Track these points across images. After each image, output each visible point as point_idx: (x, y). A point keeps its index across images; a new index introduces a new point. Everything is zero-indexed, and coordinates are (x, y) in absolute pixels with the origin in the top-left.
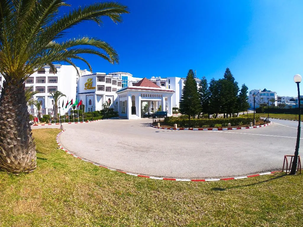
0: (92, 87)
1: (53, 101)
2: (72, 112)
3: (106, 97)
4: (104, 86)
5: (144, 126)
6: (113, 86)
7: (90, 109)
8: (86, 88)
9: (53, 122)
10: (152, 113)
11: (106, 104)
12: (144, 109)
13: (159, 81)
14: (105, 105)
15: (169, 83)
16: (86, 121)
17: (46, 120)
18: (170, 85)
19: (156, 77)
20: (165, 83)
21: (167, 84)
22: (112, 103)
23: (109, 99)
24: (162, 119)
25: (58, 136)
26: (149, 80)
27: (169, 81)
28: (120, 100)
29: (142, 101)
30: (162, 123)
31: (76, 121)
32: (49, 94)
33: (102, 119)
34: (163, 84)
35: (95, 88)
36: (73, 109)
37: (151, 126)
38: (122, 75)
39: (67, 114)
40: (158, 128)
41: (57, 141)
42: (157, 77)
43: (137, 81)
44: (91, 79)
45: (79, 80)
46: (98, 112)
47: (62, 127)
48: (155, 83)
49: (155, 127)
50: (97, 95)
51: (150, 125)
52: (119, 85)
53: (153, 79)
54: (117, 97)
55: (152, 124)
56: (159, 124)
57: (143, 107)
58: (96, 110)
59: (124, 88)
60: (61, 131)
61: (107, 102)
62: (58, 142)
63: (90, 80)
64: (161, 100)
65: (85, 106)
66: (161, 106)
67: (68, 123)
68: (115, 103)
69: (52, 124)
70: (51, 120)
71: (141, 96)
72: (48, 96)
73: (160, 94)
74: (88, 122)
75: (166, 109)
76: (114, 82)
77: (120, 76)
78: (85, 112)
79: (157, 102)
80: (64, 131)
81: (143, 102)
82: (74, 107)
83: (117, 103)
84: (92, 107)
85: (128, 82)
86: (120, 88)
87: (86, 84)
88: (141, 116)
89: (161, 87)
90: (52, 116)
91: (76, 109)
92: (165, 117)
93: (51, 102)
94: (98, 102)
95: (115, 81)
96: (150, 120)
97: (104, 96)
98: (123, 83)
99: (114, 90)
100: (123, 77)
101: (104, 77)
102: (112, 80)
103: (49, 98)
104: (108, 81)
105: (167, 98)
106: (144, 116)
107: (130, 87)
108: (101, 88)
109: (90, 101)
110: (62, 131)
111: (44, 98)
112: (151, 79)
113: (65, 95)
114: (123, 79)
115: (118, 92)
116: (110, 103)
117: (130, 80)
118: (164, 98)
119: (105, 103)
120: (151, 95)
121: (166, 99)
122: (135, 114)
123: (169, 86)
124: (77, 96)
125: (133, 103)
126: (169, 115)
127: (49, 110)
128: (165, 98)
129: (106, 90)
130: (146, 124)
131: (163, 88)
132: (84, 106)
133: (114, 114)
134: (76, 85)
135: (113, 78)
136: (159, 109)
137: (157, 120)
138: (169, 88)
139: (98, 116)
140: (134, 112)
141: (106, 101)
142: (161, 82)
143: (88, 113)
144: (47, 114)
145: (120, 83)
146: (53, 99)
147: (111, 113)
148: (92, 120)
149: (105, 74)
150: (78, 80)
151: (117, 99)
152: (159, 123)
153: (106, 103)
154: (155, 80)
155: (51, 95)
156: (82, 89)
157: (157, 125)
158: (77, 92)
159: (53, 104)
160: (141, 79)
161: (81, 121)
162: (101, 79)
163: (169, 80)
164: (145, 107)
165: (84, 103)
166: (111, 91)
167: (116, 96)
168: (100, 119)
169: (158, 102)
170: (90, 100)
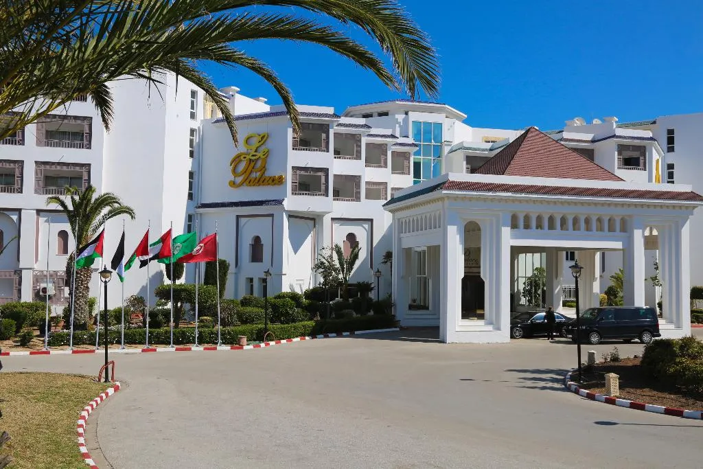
0: (268, 174)
1: (63, 235)
2: (164, 294)
3: (336, 226)
4: (326, 171)
5: (529, 383)
6: (371, 174)
7: (256, 284)
8: (239, 180)
9: (56, 341)
10: (571, 313)
11: (337, 264)
12: (527, 293)
13: (613, 143)
14: (332, 267)
15: (671, 149)
16: (232, 340)
17: (17, 331)
18: (671, 158)
19: (589, 122)
20: (642, 150)
21: (656, 156)
22: (363, 255)
23: (351, 238)
24: (631, 352)
25: (84, 413)
26: (557, 137)
27: (671, 140)
28: (405, 245)
29: (516, 251)
30: (633, 377)
31: (182, 340)
32: (42, 201)
33: (314, 334)
34: (633, 158)
35: (280, 181)
36: (167, 282)
37: (568, 389)
38: (414, 116)
39: (138, 301)
40: (611, 401)
41: (81, 440)
42: (596, 121)
43: (489, 146)
44: (264, 138)
45: (202, 139)
46: (294, 297)
47: (110, 367)
48: (588, 154)
49: (591, 397)
50: (292, 216)
51: (563, 382)
52: (398, 168)
53: (577, 133)
54: (390, 227)
55: (572, 379)
56: (613, 379)
57: (522, 281)
58: (286, 289)
59: (424, 182)
60: (104, 390)
61: (339, 253)
62: (83, 450)
63: (255, 142)
64: (618, 245)
65: (232, 269)
66: (618, 279)
67: (137, 349)
68: (378, 258)
69: (55, 352)
70: (49, 330)
71: (514, 226)
72: (39, 212)
73: (618, 213)
74: (241, 347)
75: (650, 296)
76: (376, 156)
77: (406, 121)
78: (229, 294)
79: (598, 256)
80: (117, 389)
81: (522, 256)
82: (174, 271)
83: (389, 256)
84: (267, 273)
85: (446, 149)
86: (406, 182)
87: (236, 161)
88: (512, 329)
89: (619, 173)
90: (57, 310)
91: (181, 281)
92: (646, 338)
93: (56, 241)
94: (296, 250)
95: (382, 148)
96: (564, 356)
97: (327, 220)
98: (421, 158)
99: (375, 191)
100: (417, 124)
101: (325, 128)
102: (364, 140)
103: (42, 220)
104: (348, 146)
105: (655, 233)
106: (525, 327)
107: (454, 177)
108: (309, 182)
109: (257, 244)
110: (111, 391)
111: (15, 217)
112: (566, 135)
113: (129, 211)
114: (417, 135)
115: (393, 201)
116: (355, 257)
117: (456, 142)
118: (638, 237)
119: (331, 257)
120: (563, 221)
121: (650, 243)
122: (481, 317)
123: (671, 166)
124: (190, 218)
125: (472, 257)
126: (668, 331)
127: (37, 279)
128: (647, 233)
129: (337, 194)
130: (537, 376)
131: (633, 179)
132: (224, 266)
133: (372, 313)
134: (188, 164)
135: (373, 131)
136: (611, 293)
137: (600, 352)
138: (671, 175)
139: (294, 321)
140: (473, 304)
141: (336, 246)
142: (621, 148)
143: (245, 302)
144: (27, 297)
145: (405, 156)
146: (67, 227)
147: (357, 307)
148: (260, 337)
149: (330, 110)
150: (196, 139)
151: (386, 238)
152: (612, 375)
153: (335, 257)
154: (589, 137)
155: (55, 206)
156: (218, 186)
157: (601, 383)
158: (190, 196)
159: (65, 251)
160: (512, 135)
161: (207, 339)
162: (311, 137)
163: (671, 132)
164: (533, 283)
165: (225, 252)
166: (358, 199)
167: (384, 221)
168: (303, 335)
169: (603, 254)
170: (257, 240)
